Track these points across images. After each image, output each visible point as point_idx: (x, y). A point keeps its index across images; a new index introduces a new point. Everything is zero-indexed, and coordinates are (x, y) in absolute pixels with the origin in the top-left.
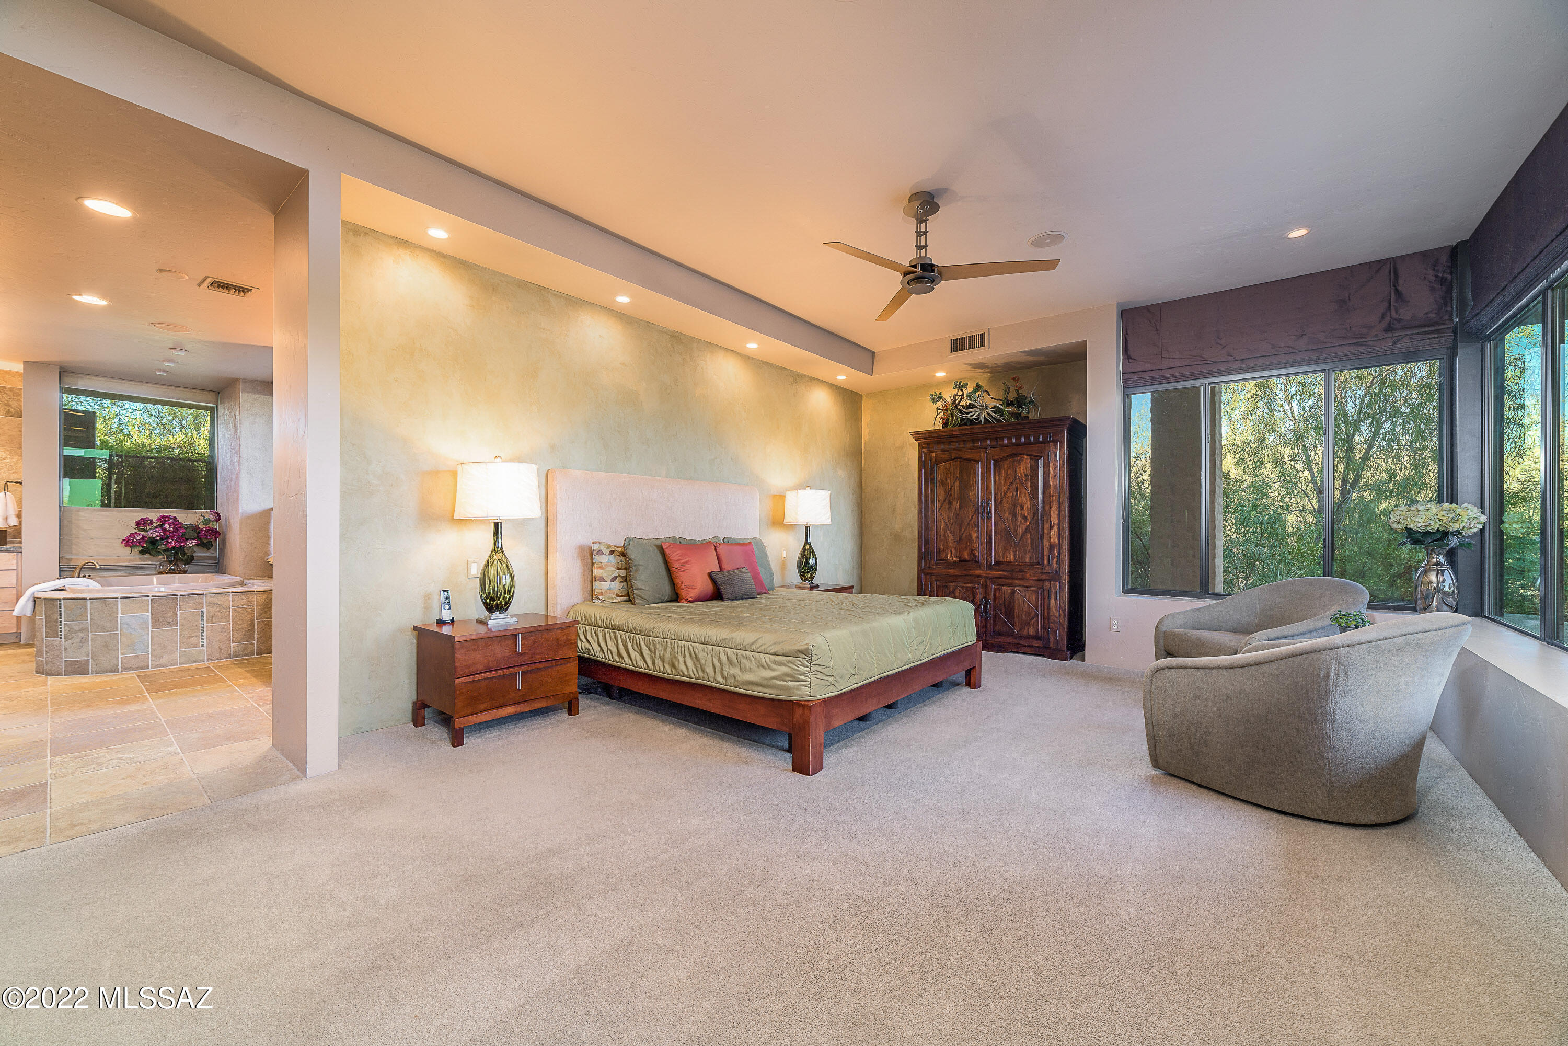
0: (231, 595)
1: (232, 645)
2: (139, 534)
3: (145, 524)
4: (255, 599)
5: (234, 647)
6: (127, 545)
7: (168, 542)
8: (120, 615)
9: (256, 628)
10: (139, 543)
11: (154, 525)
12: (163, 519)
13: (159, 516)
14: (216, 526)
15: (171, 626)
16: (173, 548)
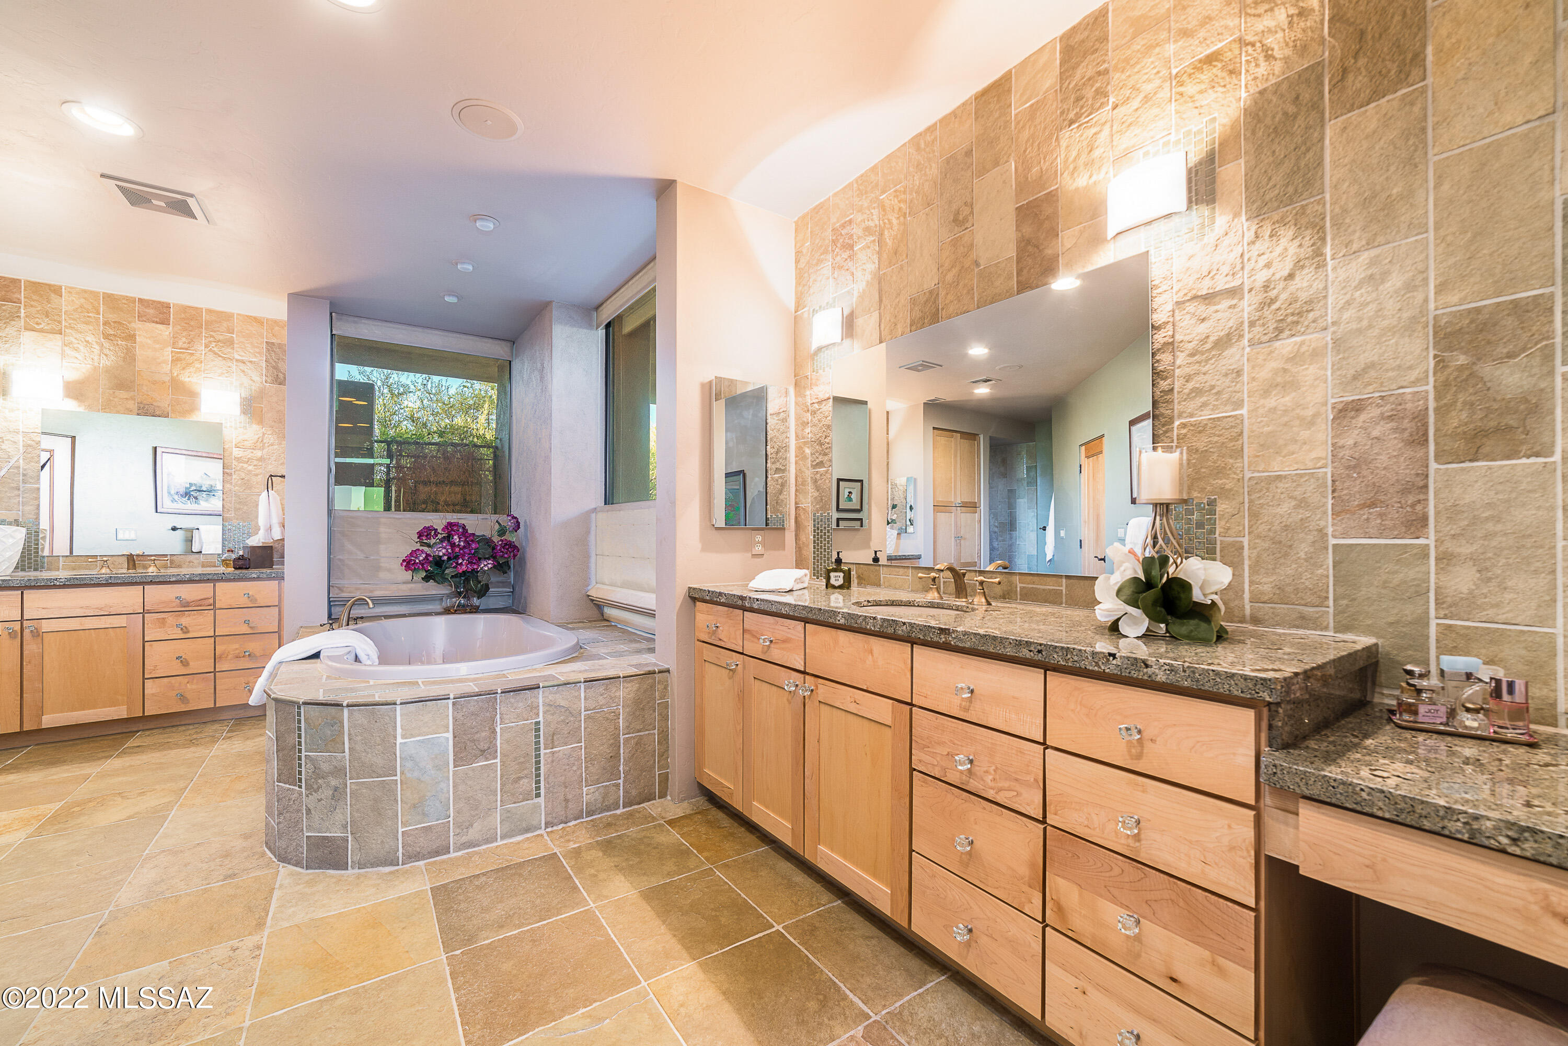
0: (582, 685)
1: (585, 789)
2: (422, 551)
3: (428, 536)
4: (624, 692)
5: (589, 794)
6: (408, 568)
7: (457, 563)
8: (399, 740)
9: (622, 751)
10: (423, 565)
11: (440, 536)
12: (450, 527)
13: (445, 523)
14: (510, 537)
15: (487, 759)
16: (464, 572)
